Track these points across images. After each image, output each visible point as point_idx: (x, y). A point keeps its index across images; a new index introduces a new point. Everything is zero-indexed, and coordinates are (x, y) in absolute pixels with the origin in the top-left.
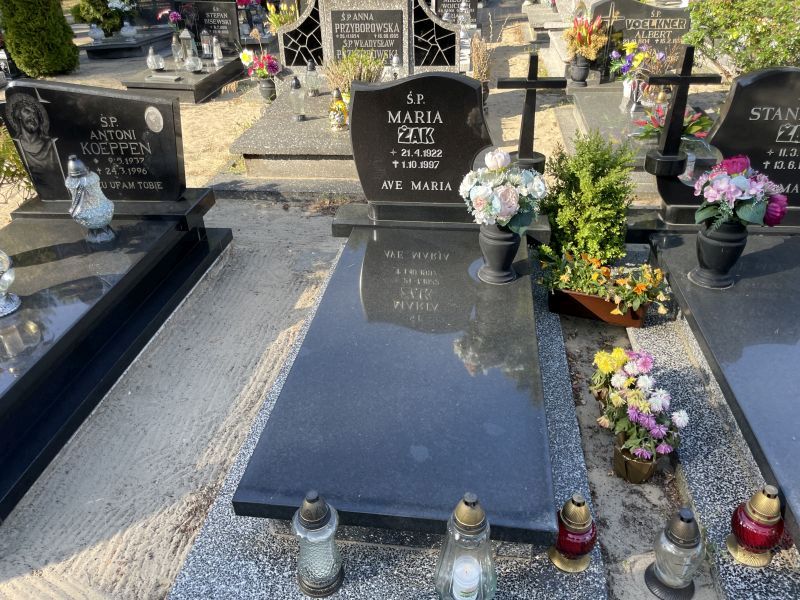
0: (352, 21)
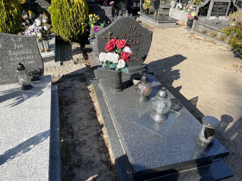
0: (218, 5)
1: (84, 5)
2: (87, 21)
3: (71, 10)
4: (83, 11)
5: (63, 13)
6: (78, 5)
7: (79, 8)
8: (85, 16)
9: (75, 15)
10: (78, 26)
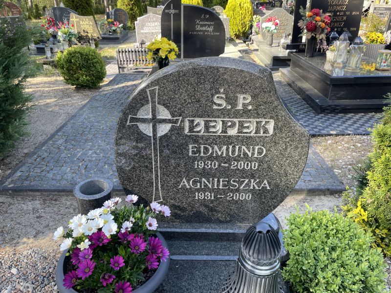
1: (251, 8)
2: (251, 21)
3: (241, 12)
4: (250, 13)
5: (235, 14)
6: (247, 9)
7: (247, 11)
8: (250, 17)
9: (243, 15)
10: (244, 25)
